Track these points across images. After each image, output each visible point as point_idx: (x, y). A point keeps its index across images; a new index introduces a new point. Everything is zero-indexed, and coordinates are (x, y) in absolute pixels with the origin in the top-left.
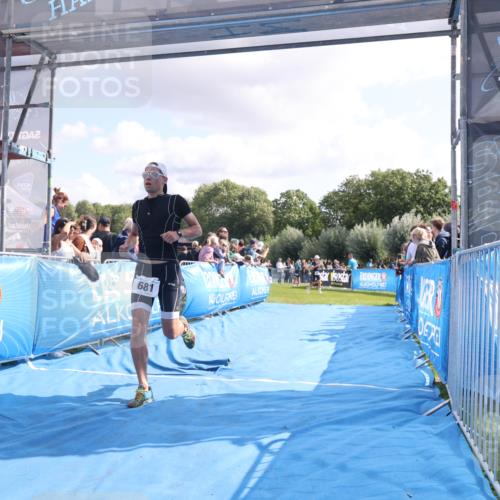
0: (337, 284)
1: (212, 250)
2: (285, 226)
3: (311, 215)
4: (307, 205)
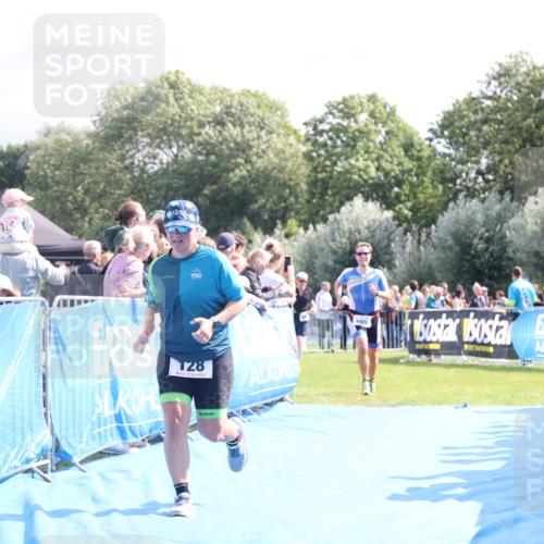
0: (480, 350)
1: (137, 265)
2: (349, 198)
3: (408, 164)
4: (396, 136)
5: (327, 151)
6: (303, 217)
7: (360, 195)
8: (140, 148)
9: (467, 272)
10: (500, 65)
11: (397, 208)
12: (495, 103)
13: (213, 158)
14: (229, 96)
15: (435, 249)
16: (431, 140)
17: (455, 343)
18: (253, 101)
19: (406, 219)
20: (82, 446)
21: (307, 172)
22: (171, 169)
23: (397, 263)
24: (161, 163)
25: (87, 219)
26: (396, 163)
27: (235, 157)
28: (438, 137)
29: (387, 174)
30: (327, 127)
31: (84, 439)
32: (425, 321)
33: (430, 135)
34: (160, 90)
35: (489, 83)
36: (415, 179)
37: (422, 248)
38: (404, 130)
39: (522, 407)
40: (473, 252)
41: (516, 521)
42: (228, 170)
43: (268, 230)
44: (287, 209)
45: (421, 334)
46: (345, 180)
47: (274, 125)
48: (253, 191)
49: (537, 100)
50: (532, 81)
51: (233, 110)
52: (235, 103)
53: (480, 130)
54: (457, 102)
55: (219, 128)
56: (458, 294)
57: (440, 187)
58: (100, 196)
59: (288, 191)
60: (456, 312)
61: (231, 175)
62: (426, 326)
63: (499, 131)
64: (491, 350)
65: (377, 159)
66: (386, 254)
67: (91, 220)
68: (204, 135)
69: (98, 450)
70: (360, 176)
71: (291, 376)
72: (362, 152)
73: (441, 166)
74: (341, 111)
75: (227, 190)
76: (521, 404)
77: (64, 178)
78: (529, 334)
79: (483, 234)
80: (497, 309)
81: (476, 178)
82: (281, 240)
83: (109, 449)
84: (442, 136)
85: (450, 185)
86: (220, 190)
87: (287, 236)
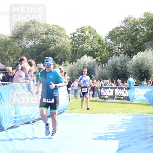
4: (96, 38)
5: (77, 42)
6: (70, 60)
7: (86, 55)
8: (24, 41)
9: (115, 76)
10: (125, 18)
11: (96, 58)
12: (124, 29)
13: (45, 43)
14: (49, 26)
15: (107, 69)
16: (106, 39)
17: (112, 96)
18: (56, 28)
19: (99, 61)
20: (7, 125)
21: (71, 48)
22: (33, 46)
23: (96, 73)
24: (30, 45)
25: (9, 60)
26: (96, 45)
27: (51, 43)
28: (108, 38)
29: (93, 49)
30: (77, 35)
31: (8, 123)
32: (104, 90)
33: (106, 38)
34: (30, 24)
35: (122, 24)
36: (101, 50)
37: (103, 69)
38: (99, 36)
39: (131, 114)
40: (117, 71)
41: (129, 146)
42: (49, 47)
43: (60, 64)
44: (65, 58)
45: (103, 94)
46: (82, 50)
47: (62, 34)
48: (56, 53)
49: (135, 28)
50: (134, 23)
51: (51, 30)
52: (51, 28)
53: (119, 37)
54: (113, 29)
55: (46, 35)
56: (113, 82)
57: (109, 52)
58: (13, 54)
59: (66, 53)
60: (113, 87)
61: (50, 48)
62: (104, 91)
63: (125, 37)
64: (122, 98)
65: (91, 44)
66: (93, 71)
67: (10, 61)
68: (42, 37)
69: (11, 126)
70: (86, 49)
71: (66, 105)
72: (87, 42)
73: (109, 46)
74: (81, 31)
75: (49, 53)
76: (131, 113)
77: (2, 49)
78: (133, 94)
79: (120, 66)
80: (124, 86)
81: (119, 50)
82: (63, 67)
83: (15, 126)
84: (109, 38)
85: (111, 52)
86: (47, 53)
87: (66, 66)
